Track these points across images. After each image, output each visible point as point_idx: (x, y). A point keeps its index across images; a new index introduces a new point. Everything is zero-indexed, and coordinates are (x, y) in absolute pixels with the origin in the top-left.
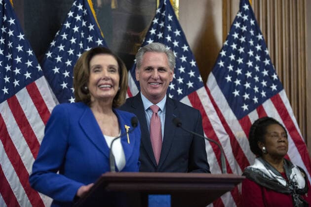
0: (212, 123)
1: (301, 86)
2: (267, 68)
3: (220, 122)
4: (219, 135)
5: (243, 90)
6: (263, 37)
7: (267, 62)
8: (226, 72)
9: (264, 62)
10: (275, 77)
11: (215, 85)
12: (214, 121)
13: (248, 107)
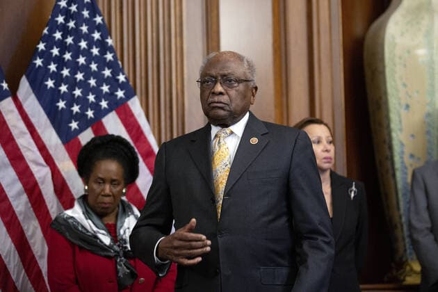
0: (23, 150)
1: (177, 88)
2: (110, 65)
3: (35, 149)
4: (34, 168)
5: (71, 100)
6: (103, 20)
7: (109, 56)
8: (46, 74)
9: (106, 56)
10: (122, 78)
11: (30, 95)
12: (25, 147)
13: (78, 125)
